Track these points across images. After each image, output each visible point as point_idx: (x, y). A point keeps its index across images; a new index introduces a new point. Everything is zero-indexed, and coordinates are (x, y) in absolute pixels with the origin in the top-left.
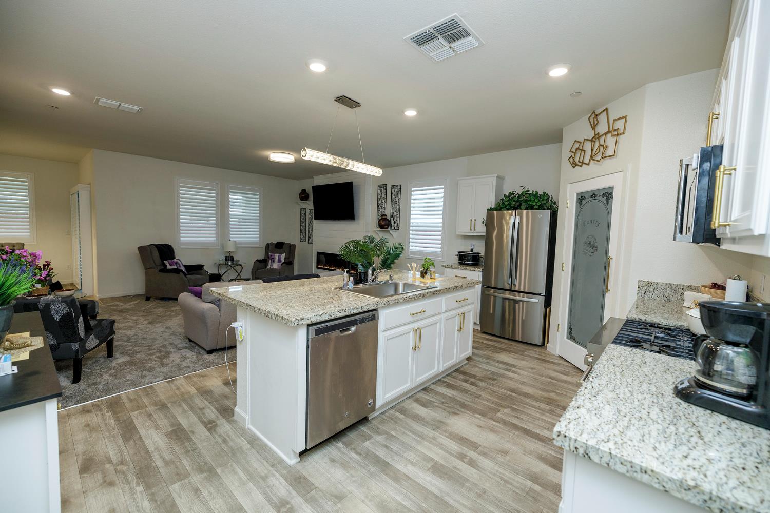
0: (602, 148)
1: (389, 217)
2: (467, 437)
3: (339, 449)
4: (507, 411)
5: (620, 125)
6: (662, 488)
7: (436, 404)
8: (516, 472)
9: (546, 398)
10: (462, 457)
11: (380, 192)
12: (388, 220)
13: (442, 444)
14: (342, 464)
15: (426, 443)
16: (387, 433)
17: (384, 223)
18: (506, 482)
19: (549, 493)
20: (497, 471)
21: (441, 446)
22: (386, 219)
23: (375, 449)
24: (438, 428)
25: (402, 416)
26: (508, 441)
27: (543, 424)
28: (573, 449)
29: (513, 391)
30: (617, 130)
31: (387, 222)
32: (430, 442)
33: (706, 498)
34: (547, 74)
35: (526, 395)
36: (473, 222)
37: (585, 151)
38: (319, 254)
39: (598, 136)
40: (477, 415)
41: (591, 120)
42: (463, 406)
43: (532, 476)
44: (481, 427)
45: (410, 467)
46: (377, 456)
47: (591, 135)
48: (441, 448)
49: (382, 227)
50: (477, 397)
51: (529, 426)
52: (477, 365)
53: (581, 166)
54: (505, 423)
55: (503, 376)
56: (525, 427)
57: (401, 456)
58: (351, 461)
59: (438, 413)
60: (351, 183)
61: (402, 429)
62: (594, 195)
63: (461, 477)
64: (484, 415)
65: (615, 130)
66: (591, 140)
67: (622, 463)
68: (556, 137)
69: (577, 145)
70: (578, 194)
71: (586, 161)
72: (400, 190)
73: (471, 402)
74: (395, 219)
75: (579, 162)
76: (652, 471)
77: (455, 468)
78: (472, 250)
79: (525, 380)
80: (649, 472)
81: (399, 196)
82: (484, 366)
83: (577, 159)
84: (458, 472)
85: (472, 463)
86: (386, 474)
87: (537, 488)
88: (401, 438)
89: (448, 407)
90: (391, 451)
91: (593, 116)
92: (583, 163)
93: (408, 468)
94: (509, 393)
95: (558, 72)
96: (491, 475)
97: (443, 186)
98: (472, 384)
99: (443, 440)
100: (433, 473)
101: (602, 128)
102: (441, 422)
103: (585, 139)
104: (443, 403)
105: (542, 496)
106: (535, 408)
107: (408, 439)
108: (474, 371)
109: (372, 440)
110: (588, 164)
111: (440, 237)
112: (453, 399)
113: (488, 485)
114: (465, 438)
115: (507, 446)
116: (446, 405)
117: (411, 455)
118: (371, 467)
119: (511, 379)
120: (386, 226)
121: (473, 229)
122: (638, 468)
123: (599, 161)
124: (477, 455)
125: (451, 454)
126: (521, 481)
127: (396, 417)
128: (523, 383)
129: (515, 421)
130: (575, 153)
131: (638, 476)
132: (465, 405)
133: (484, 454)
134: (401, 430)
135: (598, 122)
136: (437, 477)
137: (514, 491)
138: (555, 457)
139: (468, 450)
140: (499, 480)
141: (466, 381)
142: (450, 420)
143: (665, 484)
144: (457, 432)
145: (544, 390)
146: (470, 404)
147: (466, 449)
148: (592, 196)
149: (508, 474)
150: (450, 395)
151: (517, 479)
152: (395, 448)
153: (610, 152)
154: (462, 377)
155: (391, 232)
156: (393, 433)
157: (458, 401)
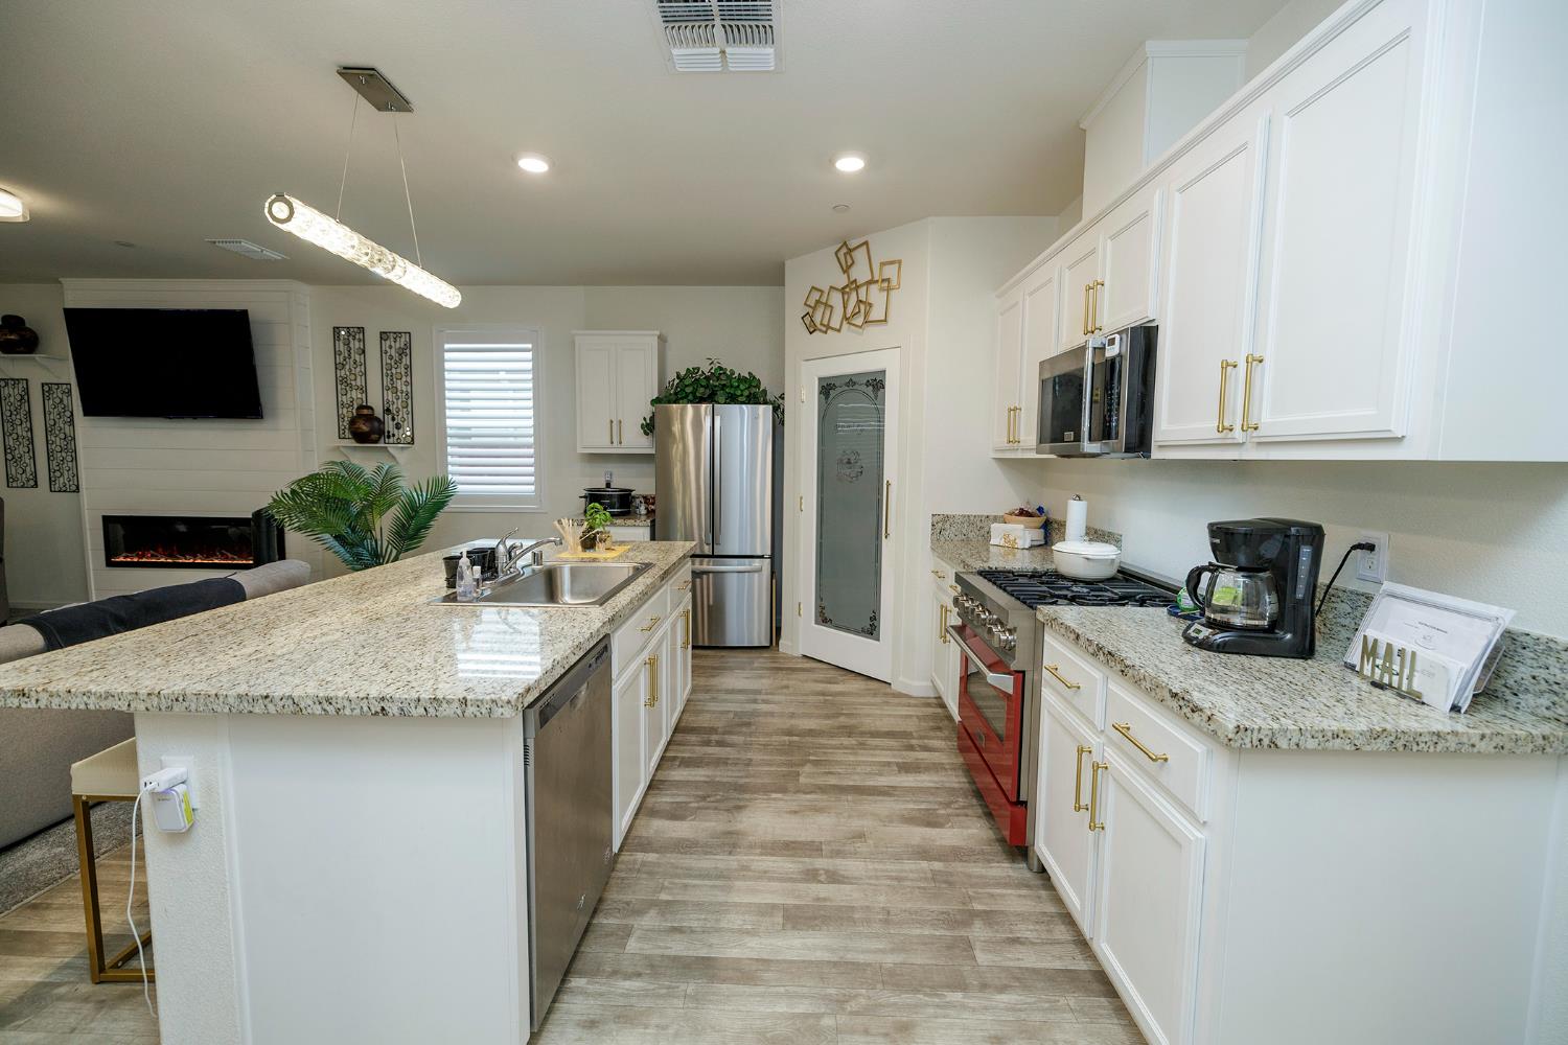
0: (862, 307)
1: (379, 413)
2: (792, 839)
3: (583, 992)
4: (808, 768)
5: (890, 272)
6: (1354, 748)
7: (692, 805)
8: (898, 858)
9: (839, 728)
10: (811, 876)
11: (341, 347)
12: (378, 419)
13: (765, 872)
14: (619, 1017)
15: (738, 883)
16: (654, 904)
17: (366, 428)
18: (898, 879)
19: (953, 864)
20: (876, 870)
21: (764, 875)
22: (371, 418)
23: (660, 947)
24: (735, 846)
25: (652, 857)
26: (849, 817)
27: (869, 769)
28: (1256, 742)
29: (790, 733)
30: (888, 280)
31: (376, 424)
32: (744, 878)
33: (1392, 738)
34: (832, 162)
35: (811, 733)
36: (616, 427)
37: (831, 307)
38: (108, 521)
39: (854, 286)
40: (774, 795)
41: (841, 255)
42: (741, 789)
43: (919, 853)
44: (796, 812)
45: (752, 942)
46: (675, 959)
47: (842, 281)
48: (771, 879)
49: (361, 437)
50: (748, 765)
51: (855, 780)
52: (699, 708)
53: (826, 332)
54: (822, 789)
55: (755, 714)
56: (851, 783)
57: (718, 930)
58: (633, 1001)
59: (711, 821)
60: (245, 312)
61: (677, 881)
62: (850, 381)
63: (839, 908)
64: (783, 790)
65: (883, 280)
66: (843, 290)
67: (1313, 737)
68: (773, 275)
69: (816, 296)
70: (820, 379)
71: (835, 323)
72: (409, 345)
73: (746, 777)
74: (398, 419)
75: (821, 324)
76: (1344, 732)
77: (818, 899)
78: (608, 485)
79: (791, 710)
80: (1341, 735)
81: (405, 360)
82: (713, 706)
83: (817, 320)
84: (828, 904)
85: (834, 878)
86: (724, 981)
87: (938, 865)
88: (686, 898)
89: (717, 801)
90: (692, 932)
91: (844, 250)
92: (828, 327)
93: (749, 945)
94: (787, 738)
95: (850, 164)
96: (872, 882)
97: (530, 346)
98: (720, 744)
99: (760, 864)
100: (794, 928)
101: (860, 273)
102: (730, 833)
103: (831, 287)
104: (704, 798)
105: (951, 874)
106: (838, 748)
107: (703, 892)
108: (704, 720)
109: (638, 933)
110: (839, 331)
111: (532, 460)
112: (711, 784)
113: (882, 898)
114: (792, 842)
115: (856, 824)
116: (712, 799)
117: (735, 920)
118: (683, 986)
119: (772, 714)
120: (374, 437)
121: (615, 440)
122: (1330, 734)
123: (860, 327)
124: (830, 860)
125: (791, 880)
126: (913, 867)
127: (644, 864)
128: (792, 716)
129: (833, 781)
130: (814, 308)
131: (1330, 745)
132: (741, 786)
133: (838, 854)
134: (676, 884)
135: (853, 262)
136: (807, 930)
137: (919, 888)
138: (919, 809)
139: (812, 860)
140: (889, 882)
141: (707, 743)
142: (741, 822)
143: (1356, 742)
144: (769, 838)
145: (827, 717)
146: (747, 780)
147: (807, 860)
148: (847, 384)
149: (892, 867)
150: (702, 779)
151: (907, 867)
152: (694, 924)
153: (877, 313)
154: (693, 738)
155: (390, 450)
156: (664, 897)
157: (724, 784)
